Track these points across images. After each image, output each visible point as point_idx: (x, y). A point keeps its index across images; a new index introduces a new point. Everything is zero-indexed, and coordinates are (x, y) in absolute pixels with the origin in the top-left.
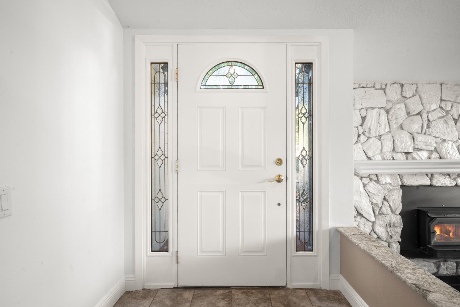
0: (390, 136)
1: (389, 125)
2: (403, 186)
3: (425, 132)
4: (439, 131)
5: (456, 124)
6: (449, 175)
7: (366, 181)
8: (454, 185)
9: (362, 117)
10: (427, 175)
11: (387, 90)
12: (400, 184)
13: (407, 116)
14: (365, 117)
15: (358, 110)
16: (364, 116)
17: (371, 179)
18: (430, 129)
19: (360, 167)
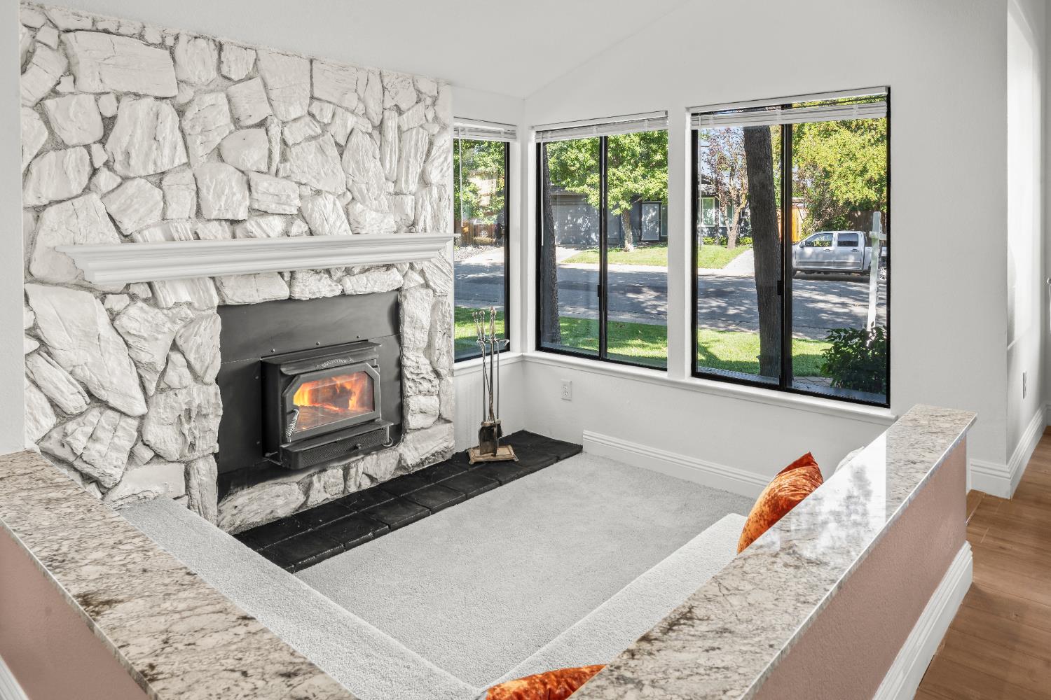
0: (188, 175)
1: (187, 148)
2: (223, 309)
3: (277, 171)
4: (306, 169)
5: (341, 155)
6: (328, 271)
7: (117, 302)
8: (338, 293)
9: (103, 118)
10: (281, 274)
11: (179, 52)
12: (216, 301)
13: (232, 127)
14: (114, 118)
15: (92, 97)
16: (108, 114)
17: (133, 297)
18: (288, 165)
19: (91, 265)
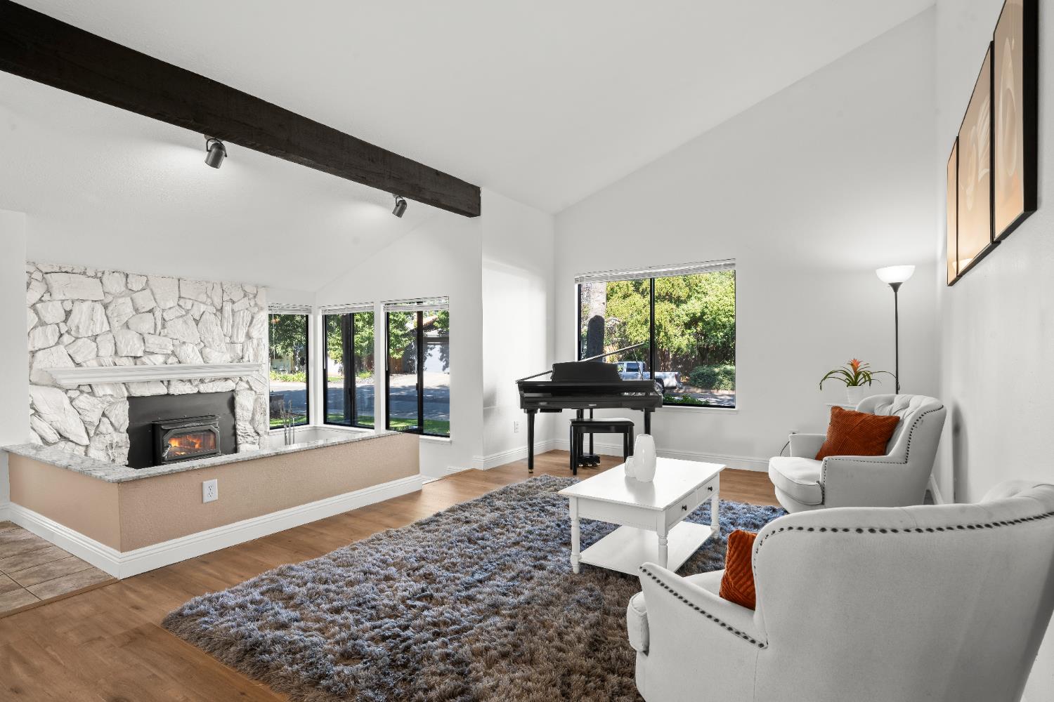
0: (110, 336)
1: (109, 323)
2: (130, 398)
3: (160, 333)
4: (176, 332)
5: (197, 325)
6: (190, 381)
7: (73, 394)
8: (196, 391)
9: (65, 311)
10: (162, 382)
11: (104, 280)
12: (126, 394)
13: (134, 313)
14: (71, 310)
15: (60, 302)
16: (68, 309)
17: (82, 392)
18: (166, 330)
19: (60, 376)
